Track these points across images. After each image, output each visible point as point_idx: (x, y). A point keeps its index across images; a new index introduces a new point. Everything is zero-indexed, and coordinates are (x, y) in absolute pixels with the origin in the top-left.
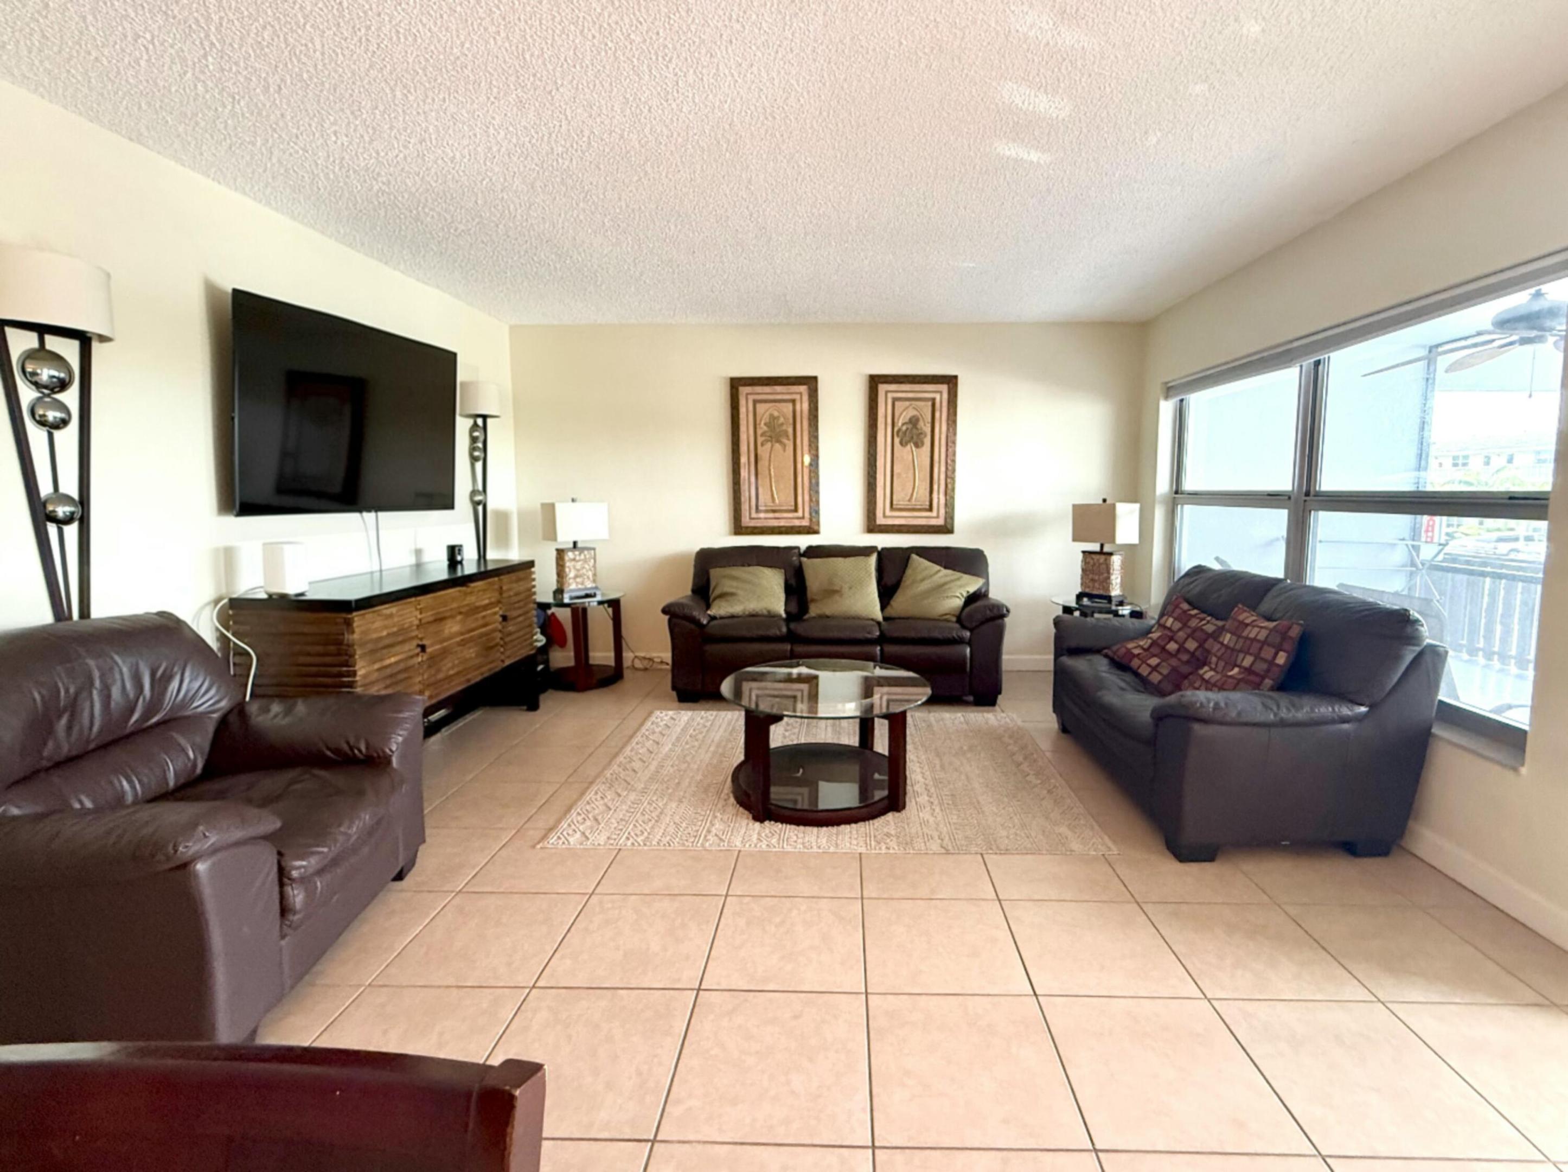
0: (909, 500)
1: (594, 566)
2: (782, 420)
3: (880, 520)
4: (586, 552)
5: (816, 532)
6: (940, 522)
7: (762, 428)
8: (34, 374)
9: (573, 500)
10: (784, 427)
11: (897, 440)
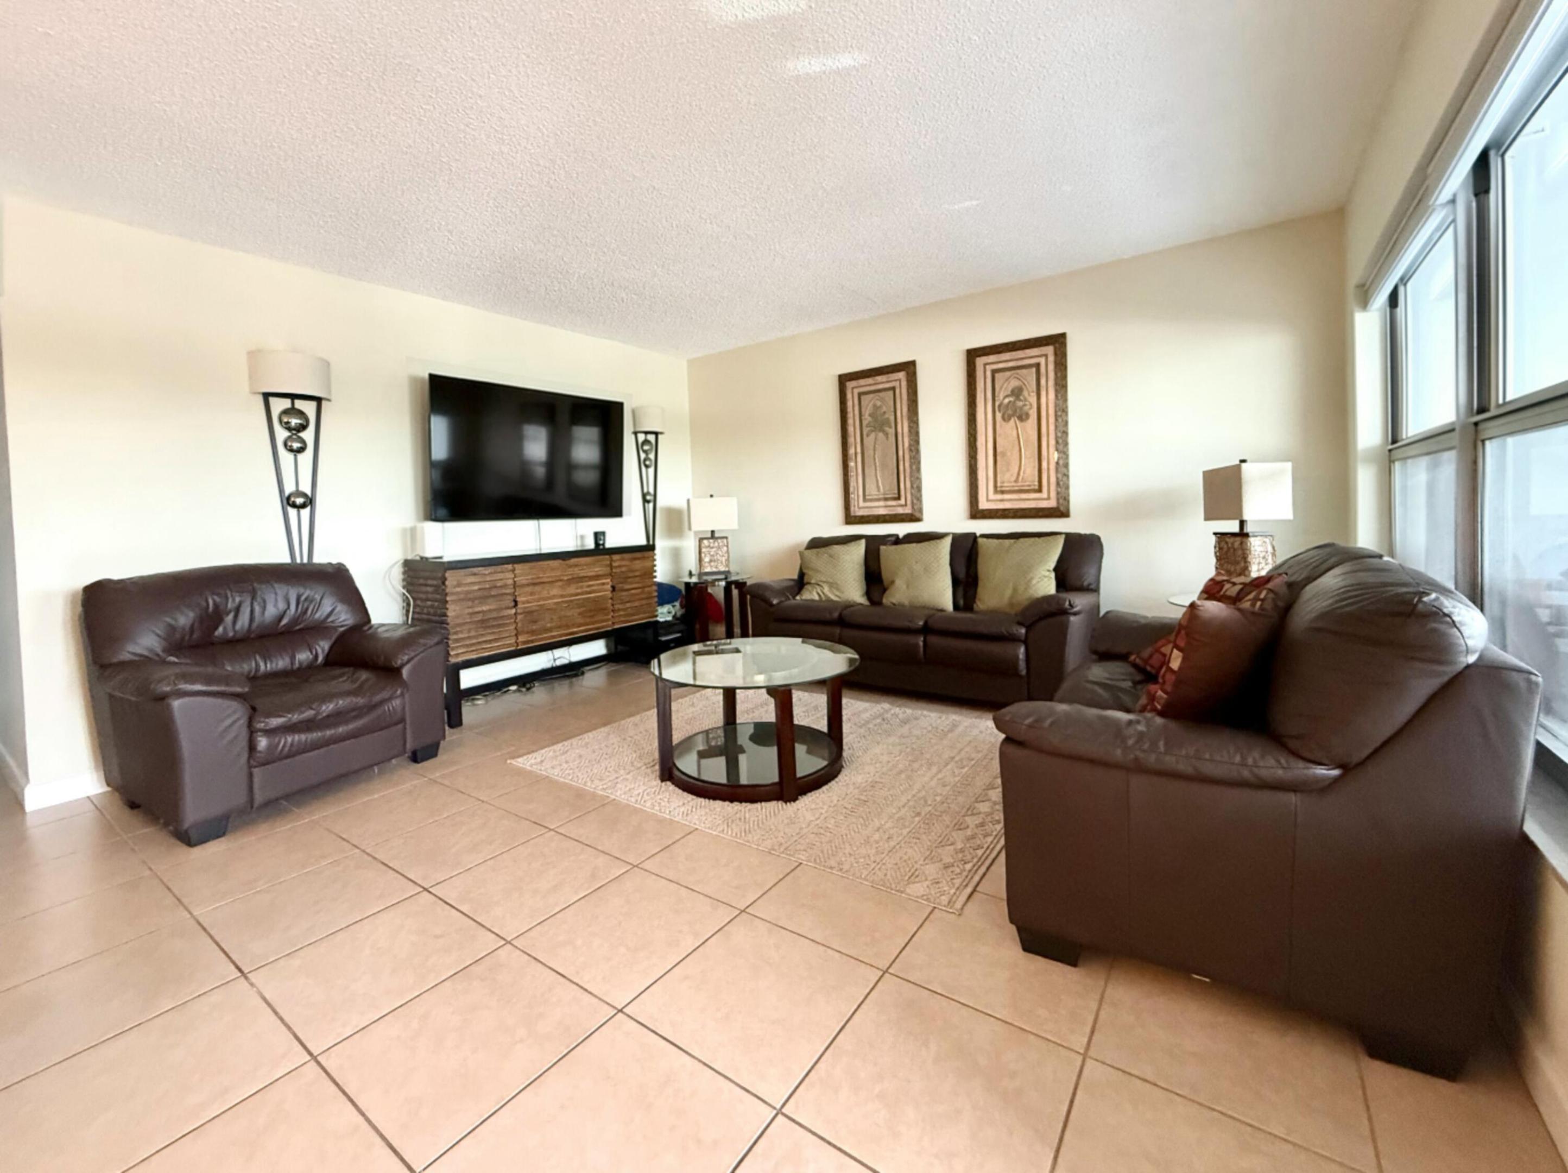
0: (1016, 481)
1: (728, 552)
2: (884, 409)
3: (983, 505)
4: (719, 541)
5: (918, 520)
6: (1052, 503)
7: (867, 419)
8: (288, 423)
9: (712, 496)
10: (887, 416)
11: (999, 415)
